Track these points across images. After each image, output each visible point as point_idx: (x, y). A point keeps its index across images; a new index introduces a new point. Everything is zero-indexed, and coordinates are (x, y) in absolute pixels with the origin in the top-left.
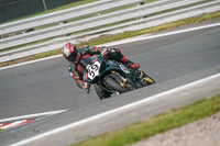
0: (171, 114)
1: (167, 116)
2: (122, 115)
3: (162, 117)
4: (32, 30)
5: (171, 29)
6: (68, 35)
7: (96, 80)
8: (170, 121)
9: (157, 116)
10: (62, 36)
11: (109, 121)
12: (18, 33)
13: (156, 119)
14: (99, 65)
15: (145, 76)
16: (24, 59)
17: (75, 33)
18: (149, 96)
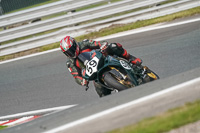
0: (186, 109)
1: (181, 111)
2: (134, 109)
3: (176, 112)
4: (38, 20)
5: (187, 17)
6: (77, 25)
7: (94, 77)
8: (185, 116)
9: (171, 111)
10: (71, 26)
11: (116, 118)
12: (24, 23)
13: (170, 114)
14: (97, 60)
15: (148, 71)
16: (31, 51)
17: (84, 22)
18: (162, 89)
